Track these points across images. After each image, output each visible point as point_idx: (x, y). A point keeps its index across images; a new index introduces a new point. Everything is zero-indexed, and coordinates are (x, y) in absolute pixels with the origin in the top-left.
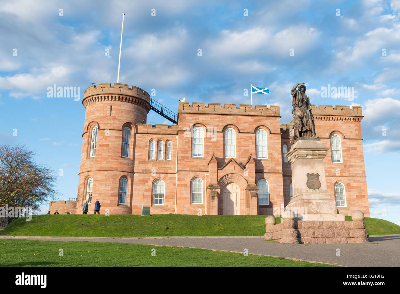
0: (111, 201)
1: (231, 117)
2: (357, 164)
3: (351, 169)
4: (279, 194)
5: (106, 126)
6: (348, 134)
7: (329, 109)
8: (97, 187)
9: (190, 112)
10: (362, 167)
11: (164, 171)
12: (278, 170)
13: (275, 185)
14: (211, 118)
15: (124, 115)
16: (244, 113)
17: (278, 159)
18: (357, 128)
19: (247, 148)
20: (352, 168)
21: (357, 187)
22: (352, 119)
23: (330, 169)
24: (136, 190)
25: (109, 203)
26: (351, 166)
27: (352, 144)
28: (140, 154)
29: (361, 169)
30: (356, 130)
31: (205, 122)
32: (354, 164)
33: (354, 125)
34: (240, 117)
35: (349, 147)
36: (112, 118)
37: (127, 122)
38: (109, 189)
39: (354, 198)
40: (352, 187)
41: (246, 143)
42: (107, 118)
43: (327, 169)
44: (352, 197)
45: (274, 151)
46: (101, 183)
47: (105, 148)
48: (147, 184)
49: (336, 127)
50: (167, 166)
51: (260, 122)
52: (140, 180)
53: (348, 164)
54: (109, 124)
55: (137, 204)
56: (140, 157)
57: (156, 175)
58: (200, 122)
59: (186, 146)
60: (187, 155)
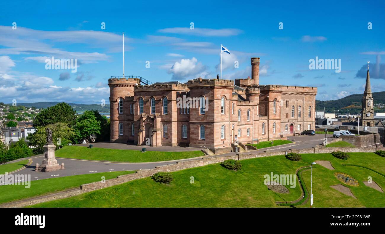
2: (211, 115)
3: (208, 118)
10: (213, 116)
12: (171, 120)
13: (170, 127)
17: (171, 114)
18: (212, 93)
21: (209, 128)
23: (198, 118)
28: (127, 111)
29: (212, 118)
32: (209, 115)
37: (119, 96)
38: (115, 128)
39: (208, 134)
45: (169, 110)
51: (164, 94)
56: (127, 113)
57: (132, 122)
58: (141, 96)
59: (137, 109)
60: (137, 113)
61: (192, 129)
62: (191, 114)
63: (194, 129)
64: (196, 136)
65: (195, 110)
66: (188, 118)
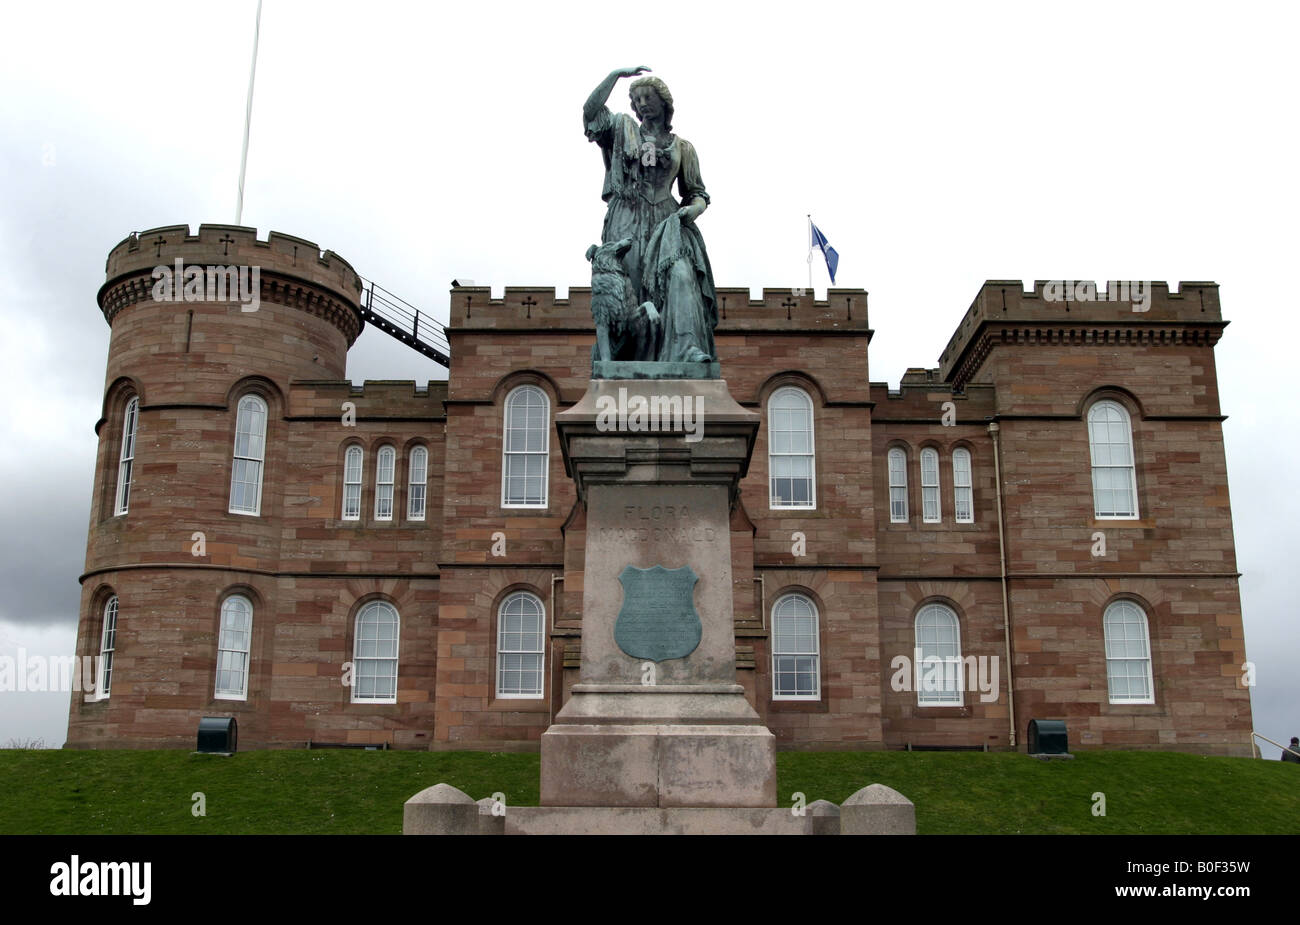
0: (182, 685)
2: (1200, 523)
3: (1172, 544)
4: (860, 654)
5: (169, 392)
6: (1160, 400)
8: (131, 631)
9: (493, 325)
10: (1219, 535)
11: (395, 567)
12: (859, 555)
13: (846, 616)
14: (579, 348)
15: (238, 348)
17: (859, 510)
18: (1199, 371)
20: (1180, 538)
21: (1197, 620)
22: (1179, 335)
24: (284, 644)
25: (174, 694)
26: (1176, 532)
27: (1180, 439)
28: (302, 500)
29: (1215, 544)
30: (1196, 381)
31: (553, 363)
32: (1186, 522)
33: (1187, 361)
35: (1167, 453)
36: (190, 359)
37: (250, 372)
38: (176, 638)
39: (1188, 666)
40: (1180, 620)
42: (172, 362)
43: (1069, 546)
44: (1178, 662)
45: (842, 477)
46: (146, 615)
47: (163, 479)
48: (326, 618)
49: (1113, 372)
50: (406, 546)
51: (785, 356)
52: (301, 605)
53: (1162, 522)
54: (179, 384)
55: (288, 698)
56: (301, 512)
57: (365, 587)
58: (533, 365)
59: (477, 466)
60: (480, 501)
61: (1036, 633)
62: (1019, 520)
63: (1052, 631)
64: (1080, 680)
65: (1058, 486)
66: (970, 549)
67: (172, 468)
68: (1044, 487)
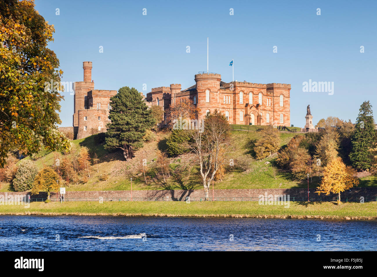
1: (251, 88)
2: (288, 107)
3: (286, 109)
6: (285, 95)
7: (281, 85)
9: (239, 86)
14: (246, 89)
16: (256, 87)
17: (265, 105)
19: (256, 101)
22: (287, 89)
26: (286, 108)
27: (286, 99)
30: (288, 94)
33: (288, 92)
34: (254, 88)
37: (219, 89)
39: (286, 120)
40: (286, 116)
41: (256, 99)
43: (278, 109)
45: (264, 102)
47: (214, 99)
48: (224, 112)
49: (282, 93)
50: (229, 106)
54: (214, 90)
56: (221, 102)
57: (227, 109)
58: (242, 90)
59: (238, 100)
60: (239, 103)
62: (275, 106)
66: (270, 108)
67: (214, 98)
68: (277, 103)
